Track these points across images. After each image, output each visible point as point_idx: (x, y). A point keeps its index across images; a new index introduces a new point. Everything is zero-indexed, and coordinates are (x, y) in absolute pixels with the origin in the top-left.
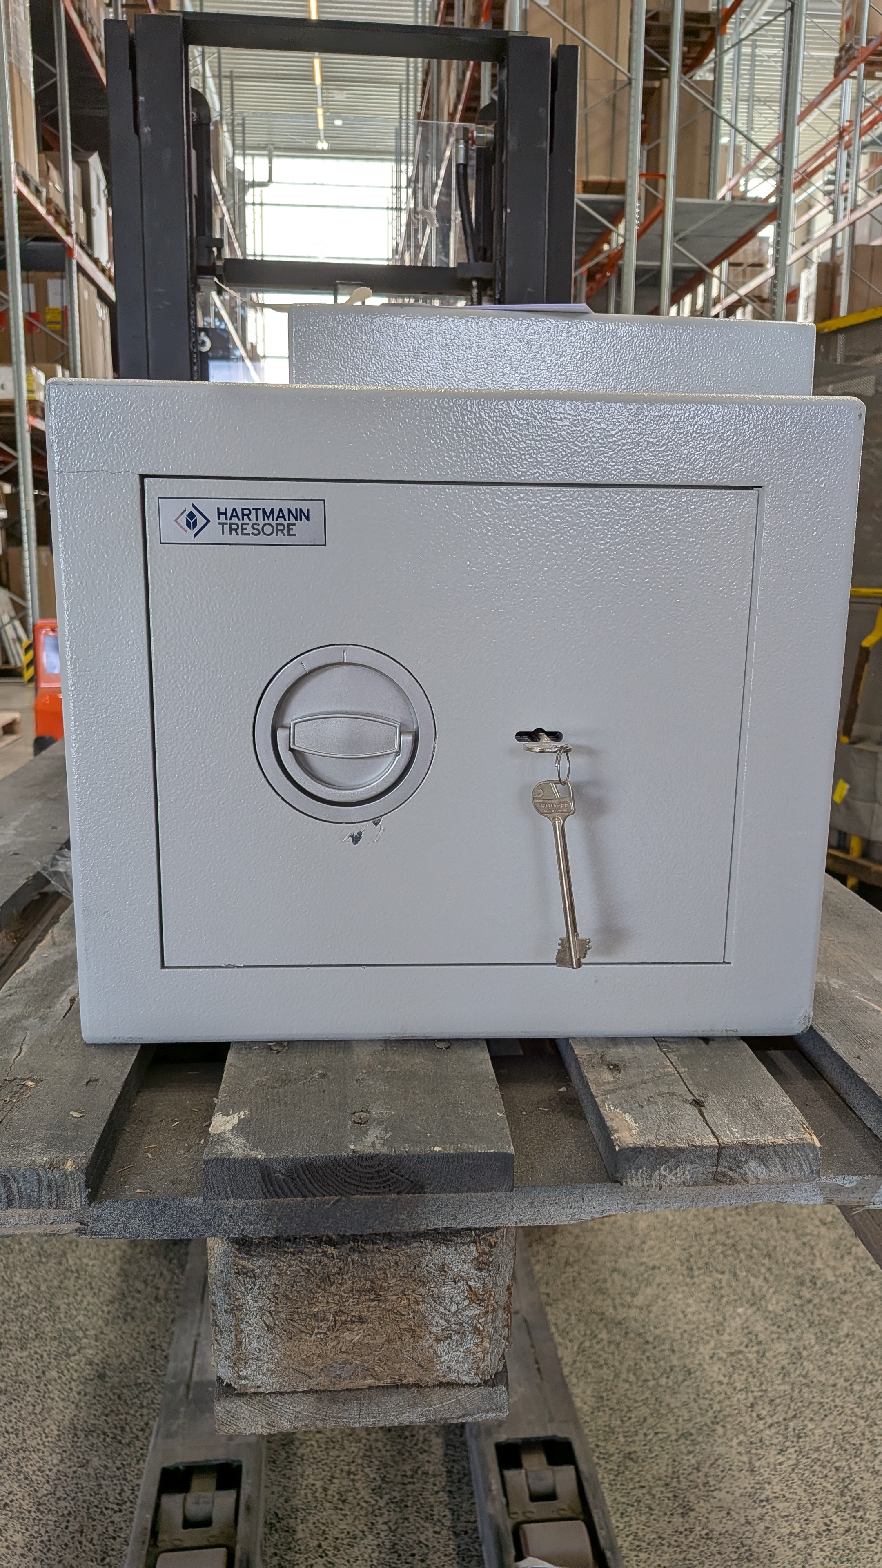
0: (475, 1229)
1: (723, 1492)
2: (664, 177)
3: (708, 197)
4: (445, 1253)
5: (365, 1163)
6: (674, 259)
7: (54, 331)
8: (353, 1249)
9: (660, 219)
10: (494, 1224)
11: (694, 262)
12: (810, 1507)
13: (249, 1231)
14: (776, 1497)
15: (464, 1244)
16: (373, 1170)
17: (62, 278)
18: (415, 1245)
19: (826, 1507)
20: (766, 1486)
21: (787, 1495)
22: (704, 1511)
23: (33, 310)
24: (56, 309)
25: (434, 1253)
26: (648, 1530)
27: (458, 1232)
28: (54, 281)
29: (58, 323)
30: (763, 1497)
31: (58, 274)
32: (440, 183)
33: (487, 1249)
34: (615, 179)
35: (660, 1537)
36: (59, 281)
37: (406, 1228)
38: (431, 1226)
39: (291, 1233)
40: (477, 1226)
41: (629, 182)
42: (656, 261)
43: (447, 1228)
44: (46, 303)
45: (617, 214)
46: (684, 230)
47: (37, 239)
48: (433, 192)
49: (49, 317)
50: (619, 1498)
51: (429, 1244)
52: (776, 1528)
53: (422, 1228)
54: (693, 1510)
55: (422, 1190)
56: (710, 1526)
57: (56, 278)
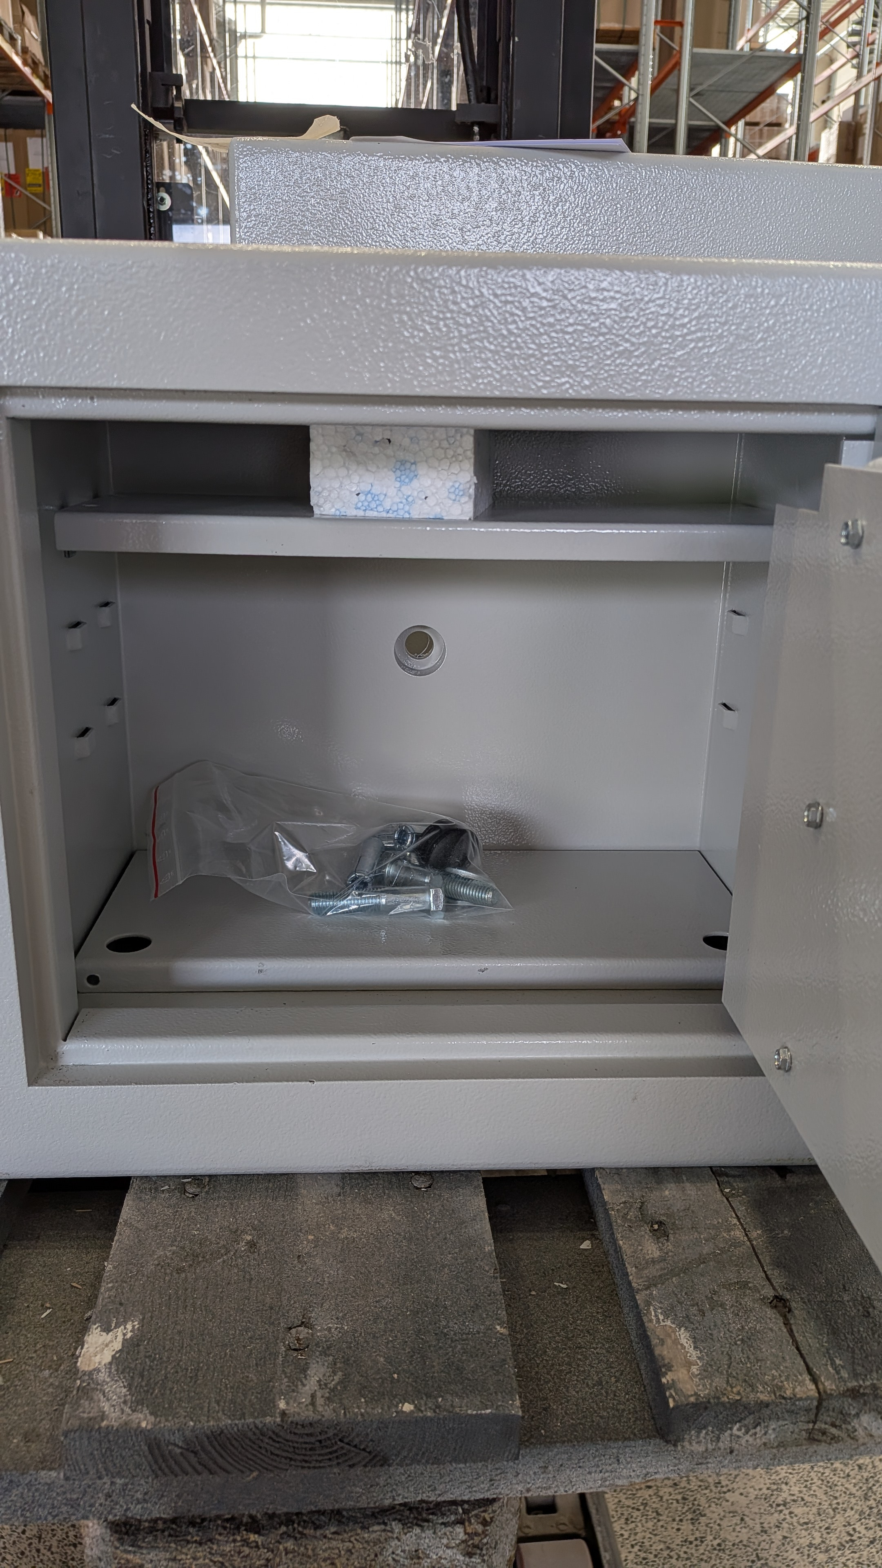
0: (464, 1502)
1: (737, 1493)
2: (681, 24)
3: (727, 48)
4: (418, 1537)
5: (300, 1431)
6: (690, 116)
7: (35, 194)
8: (287, 1535)
9: (676, 72)
10: (488, 1495)
11: (712, 120)
12: (832, 1513)
13: (136, 1511)
14: (794, 1501)
15: (444, 1524)
16: (312, 1440)
17: (42, 136)
18: (376, 1528)
19: (849, 1513)
20: (784, 1486)
21: (806, 1498)
22: (715, 1516)
23: (13, 172)
24: (38, 170)
25: (404, 1537)
26: (654, 1539)
27: (438, 1508)
28: (34, 139)
29: (40, 186)
30: (780, 1500)
31: (38, 132)
32: (442, 32)
33: (480, 1528)
34: (628, 27)
35: (668, 1548)
36: (39, 140)
37: (363, 1503)
38: (399, 1500)
39: (195, 1511)
40: (466, 1498)
41: (643, 31)
42: (671, 118)
43: (422, 1501)
44: (27, 165)
45: (629, 66)
46: (701, 84)
47: (14, 93)
48: (434, 43)
49: (29, 180)
50: (624, 1500)
51: (397, 1527)
52: (794, 1538)
53: (387, 1502)
54: (705, 1515)
55: (385, 1462)
56: (723, 1534)
57: (37, 136)
